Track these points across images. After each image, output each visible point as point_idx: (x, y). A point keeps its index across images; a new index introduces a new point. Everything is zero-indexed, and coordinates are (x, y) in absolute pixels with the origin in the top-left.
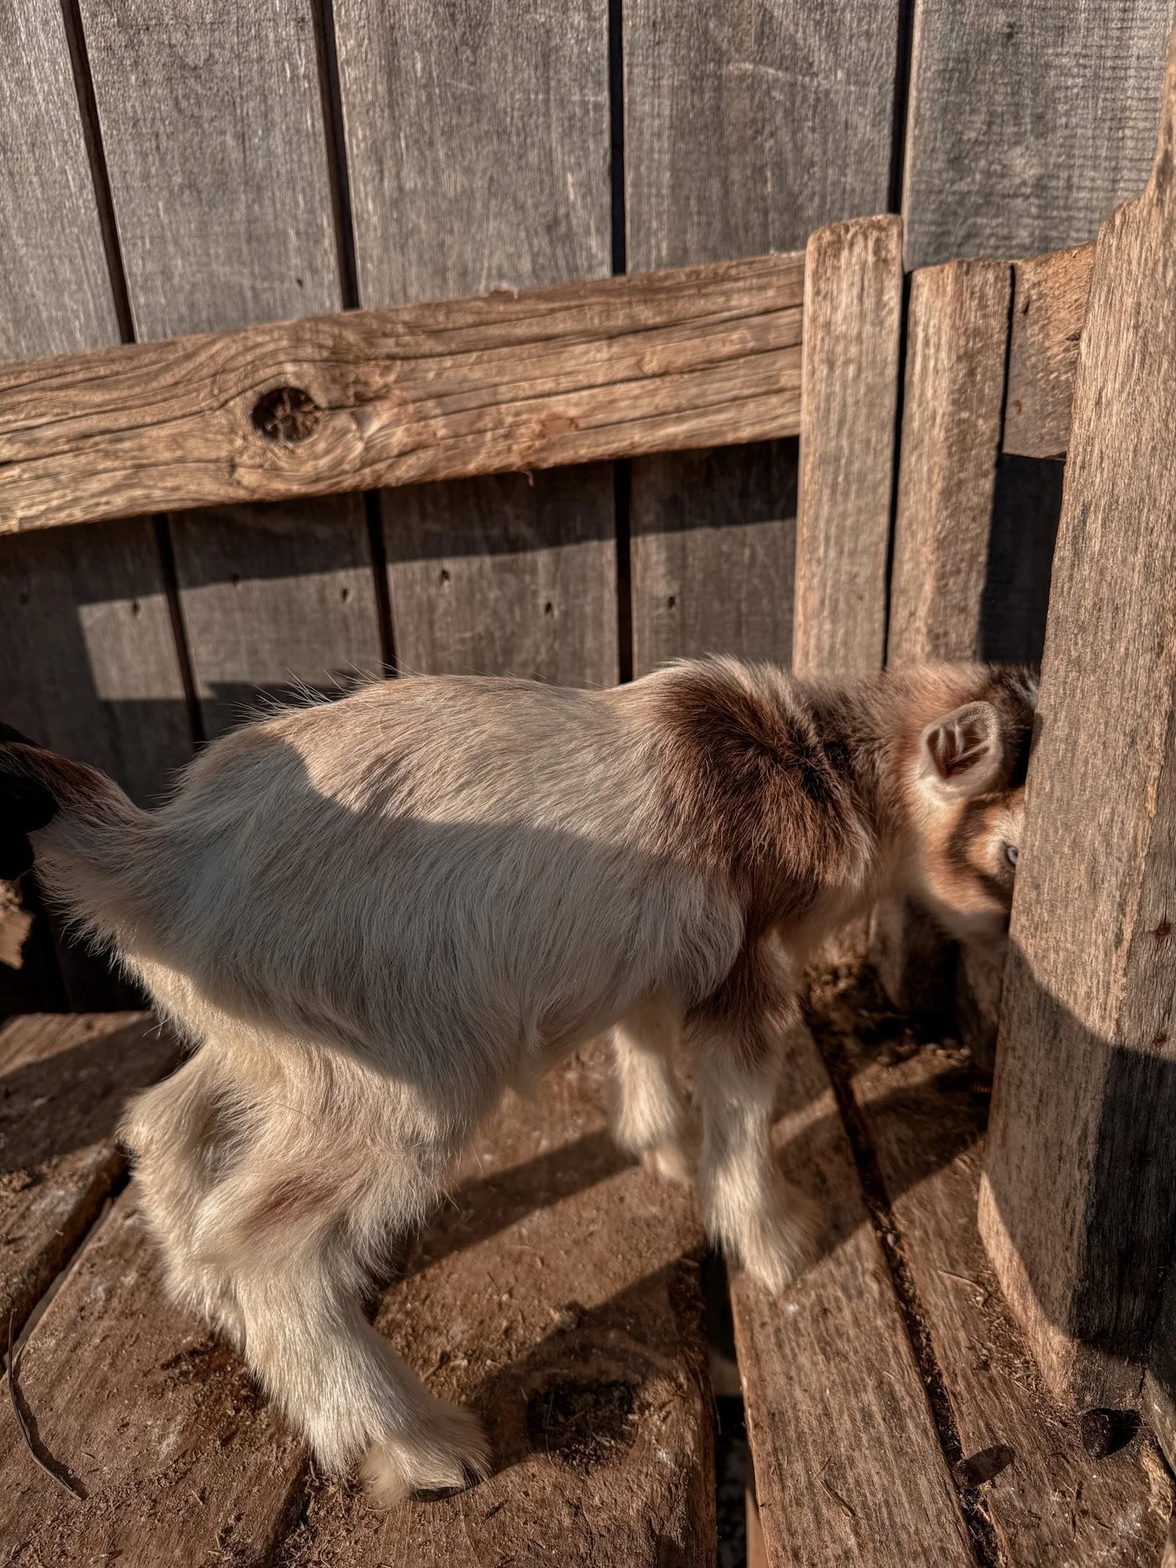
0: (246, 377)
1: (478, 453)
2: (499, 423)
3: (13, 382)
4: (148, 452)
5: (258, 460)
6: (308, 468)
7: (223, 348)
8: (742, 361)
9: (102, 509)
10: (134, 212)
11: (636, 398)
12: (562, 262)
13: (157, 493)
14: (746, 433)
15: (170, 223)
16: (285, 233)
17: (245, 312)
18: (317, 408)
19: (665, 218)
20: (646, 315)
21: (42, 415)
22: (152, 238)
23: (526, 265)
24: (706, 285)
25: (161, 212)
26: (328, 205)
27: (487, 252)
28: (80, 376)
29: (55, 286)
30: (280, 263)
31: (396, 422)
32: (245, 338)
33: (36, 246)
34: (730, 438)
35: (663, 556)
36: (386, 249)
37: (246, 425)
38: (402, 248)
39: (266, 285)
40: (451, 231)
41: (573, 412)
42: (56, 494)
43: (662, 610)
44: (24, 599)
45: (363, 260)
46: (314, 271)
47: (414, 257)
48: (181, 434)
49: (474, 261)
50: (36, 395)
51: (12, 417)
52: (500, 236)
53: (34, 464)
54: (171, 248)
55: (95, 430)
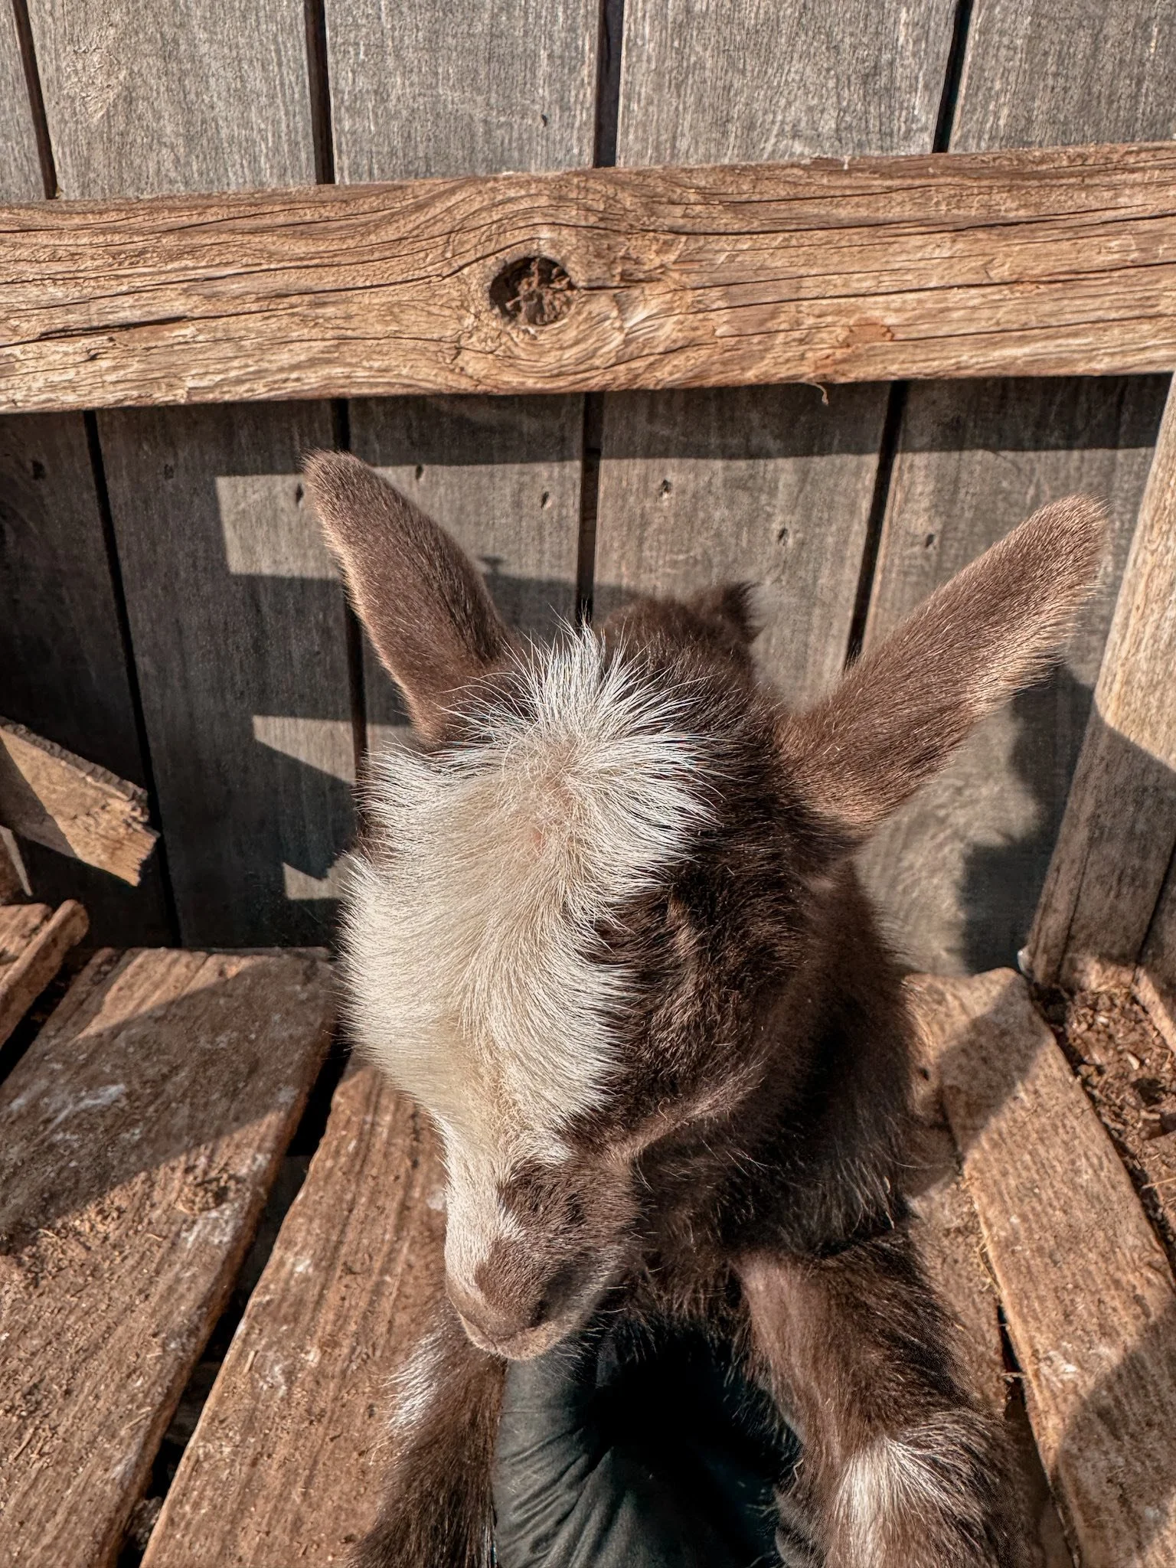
0: (489, 239)
1: (762, 358)
2: (797, 324)
3: (195, 220)
4: (355, 323)
5: (490, 345)
6: (550, 359)
7: (466, 201)
8: (1116, 274)
9: (290, 387)
10: (349, 11)
11: (974, 308)
12: (874, 124)
13: (361, 374)
14: (1102, 365)
15: (393, 28)
16: (536, 55)
17: (473, 150)
18: (571, 286)
19: (1012, 78)
20: (1008, 206)
21: (227, 264)
22: (368, 46)
23: (828, 124)
24: (1091, 175)
25: (383, 16)
26: (595, 23)
27: (783, 102)
28: (281, 219)
29: (242, 97)
30: (523, 92)
31: (668, 312)
32: (493, 190)
33: (221, 43)
34: (1081, 369)
35: (930, 487)
36: (658, 88)
37: (481, 300)
38: (678, 87)
39: (502, 119)
40: (743, 72)
41: (891, 320)
42: (236, 363)
43: (917, 549)
44: (168, 472)
45: (629, 98)
46: (565, 108)
47: (690, 100)
48: (399, 304)
49: (765, 113)
50: (224, 238)
51: (190, 264)
52: (802, 83)
53: (213, 324)
54: (390, 62)
55: (292, 289)
